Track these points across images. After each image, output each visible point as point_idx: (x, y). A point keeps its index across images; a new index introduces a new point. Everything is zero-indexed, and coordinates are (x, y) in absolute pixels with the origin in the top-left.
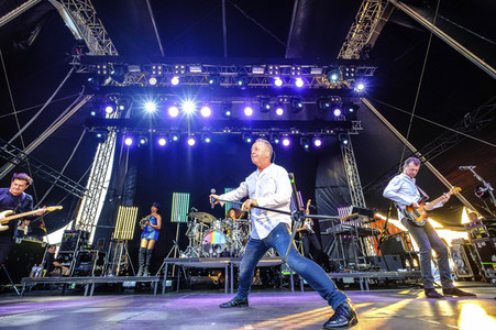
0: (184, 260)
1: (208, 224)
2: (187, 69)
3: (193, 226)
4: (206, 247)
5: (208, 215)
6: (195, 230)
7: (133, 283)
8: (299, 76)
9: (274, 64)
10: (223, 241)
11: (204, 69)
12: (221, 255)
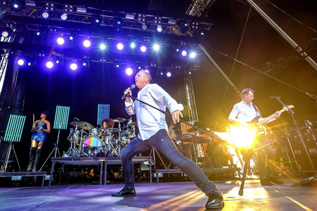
0: (66, 159)
1: (87, 131)
2: (75, 9)
3: (74, 132)
4: (86, 149)
5: (87, 124)
6: (76, 136)
7: (19, 178)
8: (159, 24)
9: (142, 13)
10: (99, 145)
11: (88, 11)
12: (98, 155)
